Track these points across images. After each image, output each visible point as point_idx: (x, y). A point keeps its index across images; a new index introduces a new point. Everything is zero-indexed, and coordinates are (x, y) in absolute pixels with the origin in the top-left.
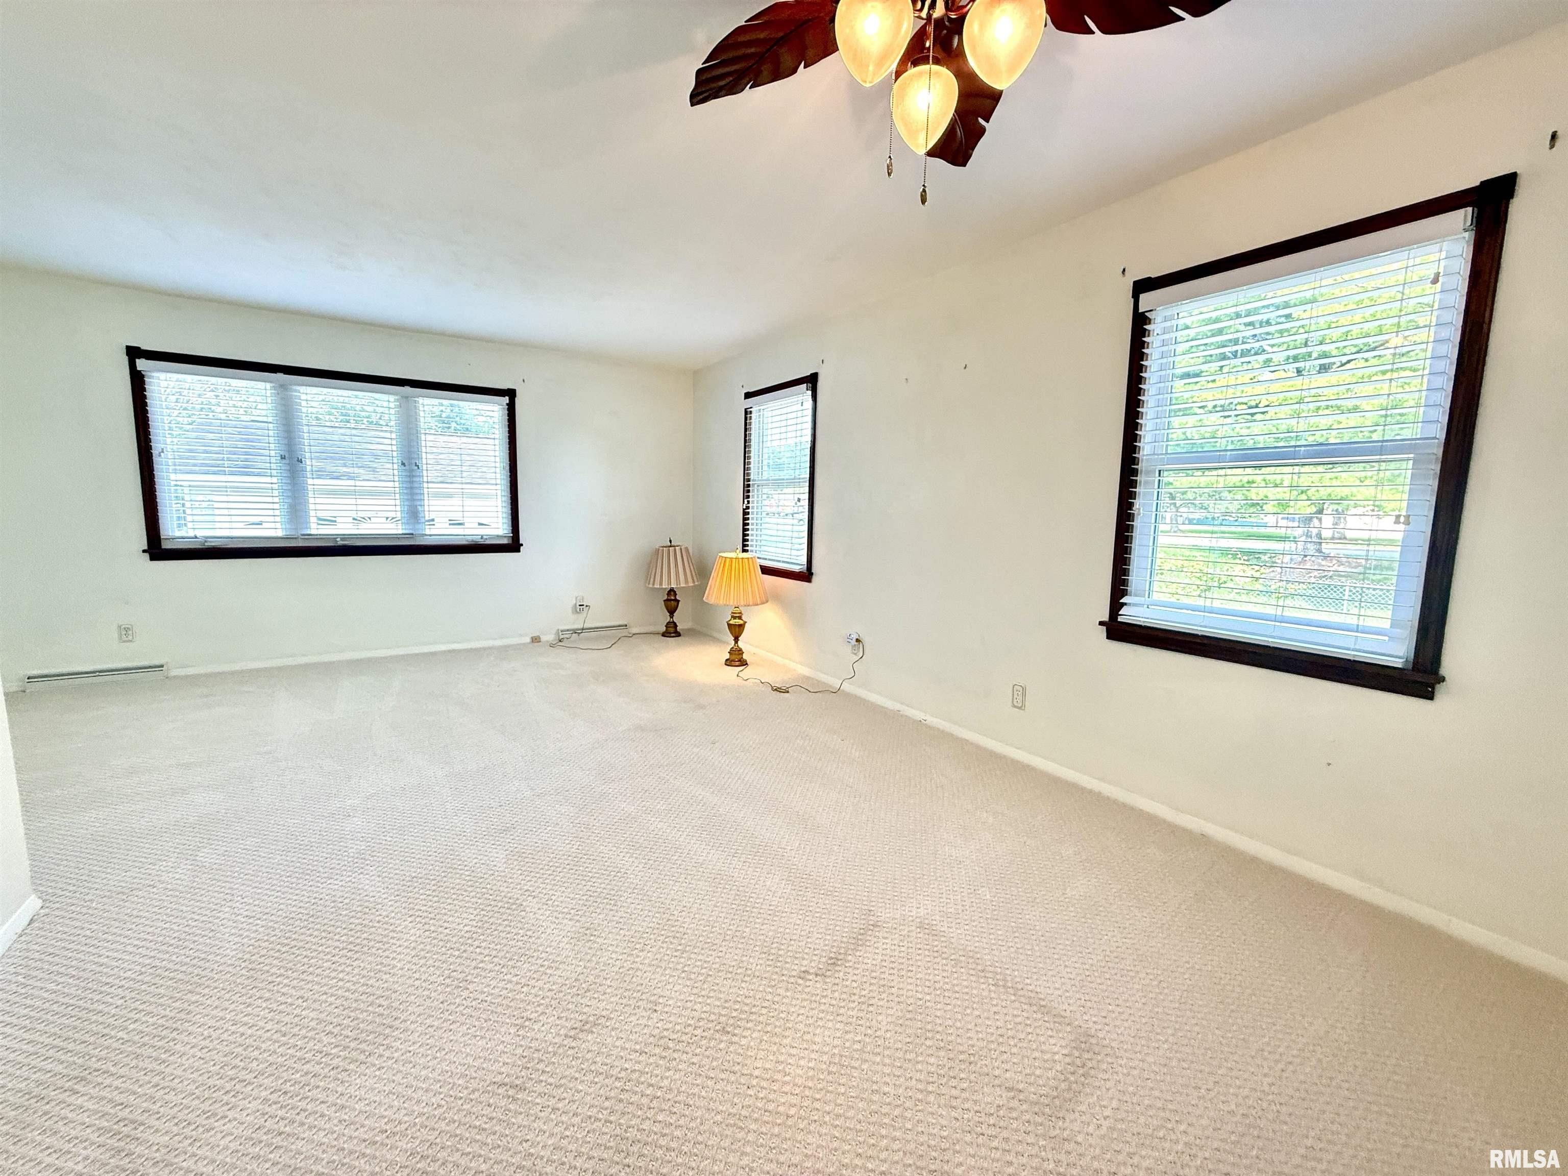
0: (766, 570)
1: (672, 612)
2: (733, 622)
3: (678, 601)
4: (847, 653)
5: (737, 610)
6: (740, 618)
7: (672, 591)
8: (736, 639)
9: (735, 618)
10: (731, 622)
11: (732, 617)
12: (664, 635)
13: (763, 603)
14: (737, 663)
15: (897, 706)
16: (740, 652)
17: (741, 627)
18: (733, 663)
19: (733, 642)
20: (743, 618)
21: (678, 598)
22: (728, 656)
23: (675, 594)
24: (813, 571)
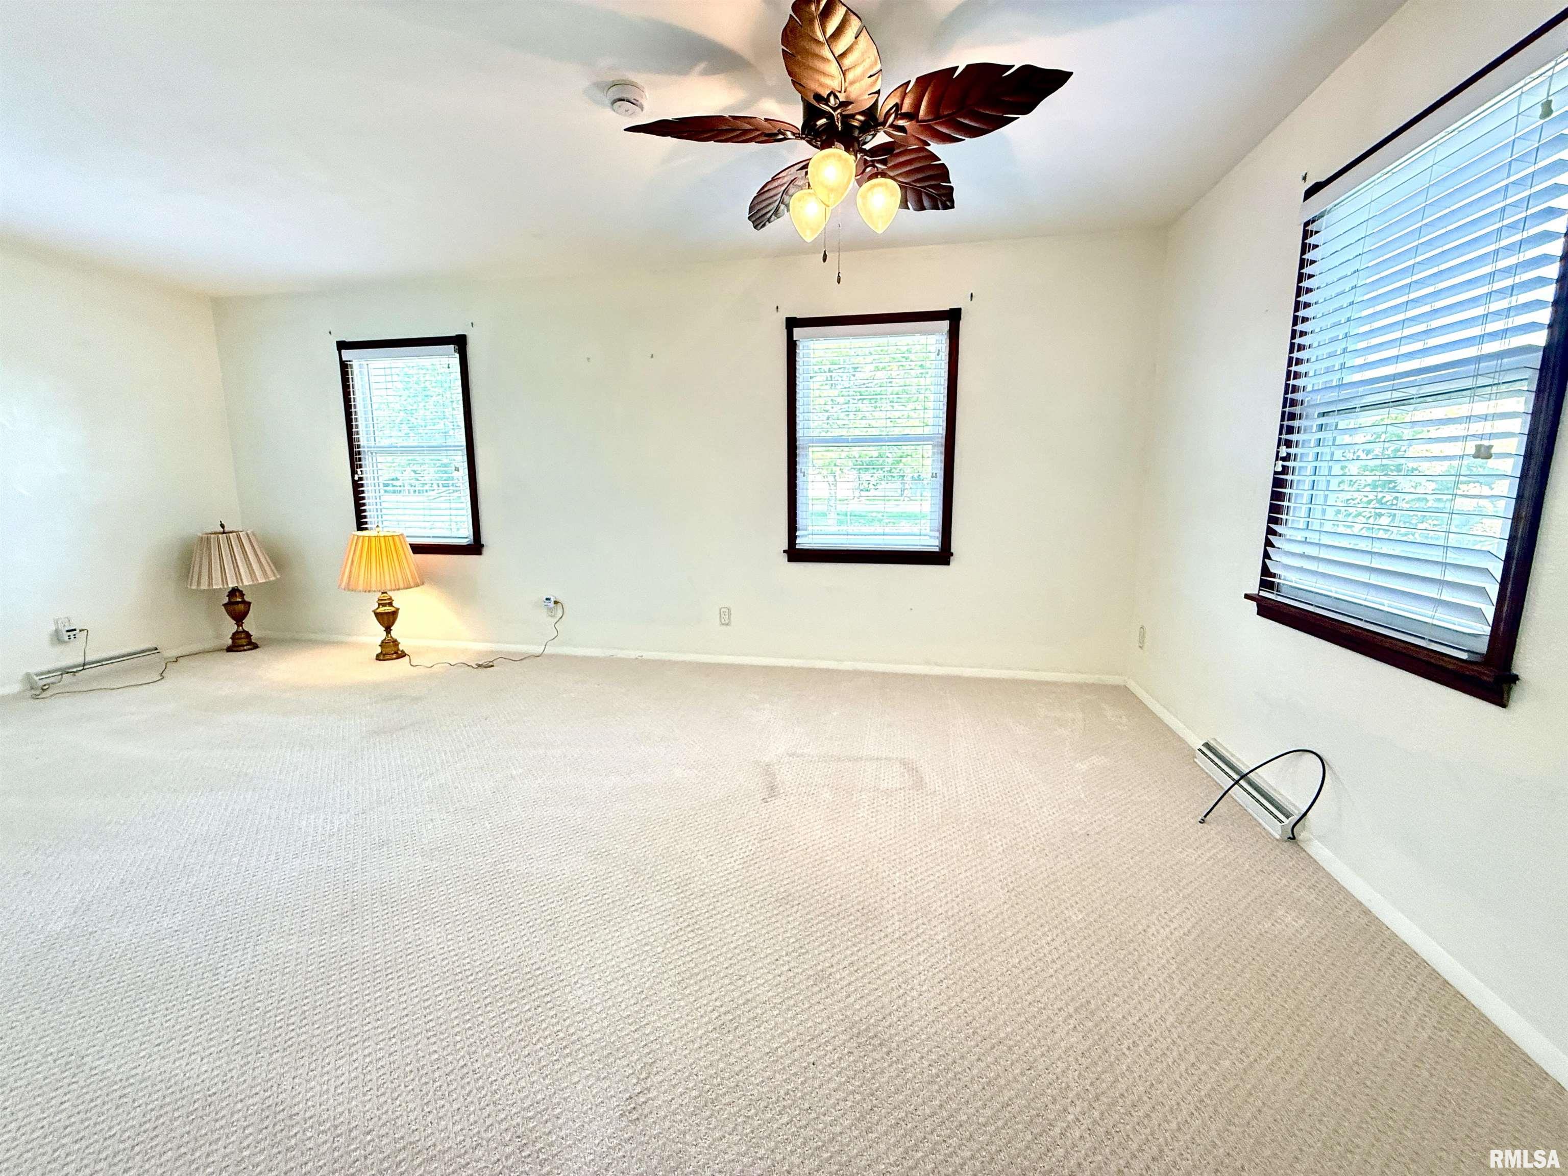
0: (418, 549)
1: (239, 618)
2: (382, 610)
3: (249, 604)
4: (543, 617)
5: (386, 596)
6: (391, 604)
7: (234, 592)
8: (388, 630)
9: (384, 605)
10: (378, 611)
11: (379, 605)
12: (230, 649)
13: (417, 585)
14: (394, 656)
15: (608, 652)
16: (395, 643)
17: (394, 614)
18: (388, 657)
19: (385, 633)
20: (394, 604)
21: (247, 599)
22: (379, 650)
23: (242, 595)
24: (483, 541)
